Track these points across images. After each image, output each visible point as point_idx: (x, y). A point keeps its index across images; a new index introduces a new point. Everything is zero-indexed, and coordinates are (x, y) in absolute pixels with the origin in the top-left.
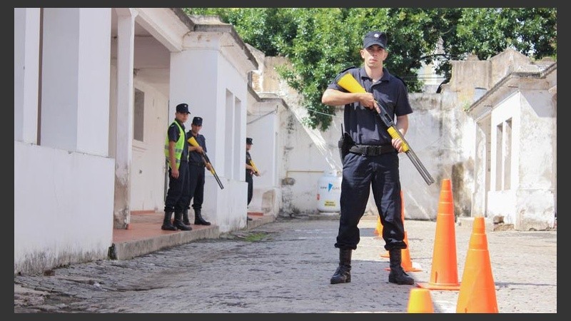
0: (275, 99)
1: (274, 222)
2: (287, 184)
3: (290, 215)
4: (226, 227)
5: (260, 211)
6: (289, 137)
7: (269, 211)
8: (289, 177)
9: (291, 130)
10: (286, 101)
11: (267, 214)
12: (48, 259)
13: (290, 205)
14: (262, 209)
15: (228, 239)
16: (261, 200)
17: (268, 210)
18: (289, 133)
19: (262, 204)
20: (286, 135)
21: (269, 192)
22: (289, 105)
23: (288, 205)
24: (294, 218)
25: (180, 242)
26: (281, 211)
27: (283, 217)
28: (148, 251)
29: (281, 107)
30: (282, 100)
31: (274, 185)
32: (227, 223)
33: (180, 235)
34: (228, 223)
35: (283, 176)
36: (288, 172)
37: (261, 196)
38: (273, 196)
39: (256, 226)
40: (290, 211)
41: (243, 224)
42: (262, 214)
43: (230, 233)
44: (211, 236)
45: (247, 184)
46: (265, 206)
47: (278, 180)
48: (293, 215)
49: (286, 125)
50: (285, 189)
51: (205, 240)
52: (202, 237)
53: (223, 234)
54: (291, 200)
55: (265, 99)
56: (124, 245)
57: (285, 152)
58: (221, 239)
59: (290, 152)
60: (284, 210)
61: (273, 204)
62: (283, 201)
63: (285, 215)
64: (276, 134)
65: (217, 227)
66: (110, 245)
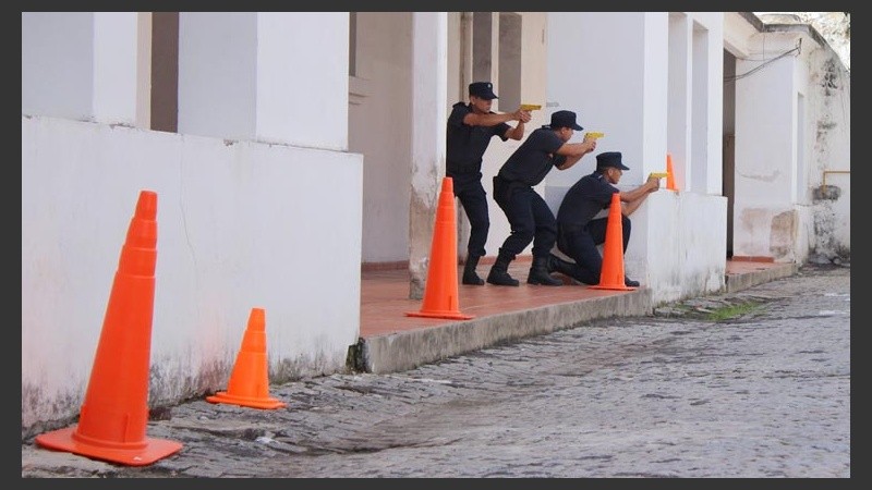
0: (794, 25)
1: (794, 275)
2: (825, 197)
3: (832, 260)
4: (670, 288)
5: (767, 254)
6: (826, 104)
7: (785, 254)
8: (828, 183)
9: (831, 90)
10: (820, 32)
11: (781, 260)
12: (166, 380)
13: (831, 239)
14: (772, 250)
15: (673, 316)
16: (769, 230)
17: (783, 252)
18: (828, 94)
19: (771, 239)
20: (821, 98)
21: (784, 214)
22: (826, 38)
23: (827, 241)
24: (839, 266)
25: (549, 327)
26: (812, 252)
27: (817, 265)
28: (458, 349)
29: (809, 42)
30: (810, 27)
31: (794, 199)
32: (675, 281)
33: (546, 311)
34: (678, 283)
35: (817, 181)
36: (825, 173)
37: (770, 223)
38: (792, 224)
39: (749, 284)
40: (831, 253)
41: (715, 283)
42: (770, 260)
43: (682, 302)
44: (632, 310)
45: (725, 199)
46: (777, 243)
47: (805, 190)
48: (837, 261)
49: (820, 80)
50: (821, 207)
51: (613, 320)
52: (608, 313)
53: (664, 304)
54: (832, 230)
55: (776, 26)
56: (391, 340)
57: (819, 134)
58: (654, 316)
59: (829, 132)
60: (819, 251)
61: (792, 239)
62: (816, 232)
63: (821, 261)
64: (800, 96)
65: (647, 292)
66: (353, 341)
